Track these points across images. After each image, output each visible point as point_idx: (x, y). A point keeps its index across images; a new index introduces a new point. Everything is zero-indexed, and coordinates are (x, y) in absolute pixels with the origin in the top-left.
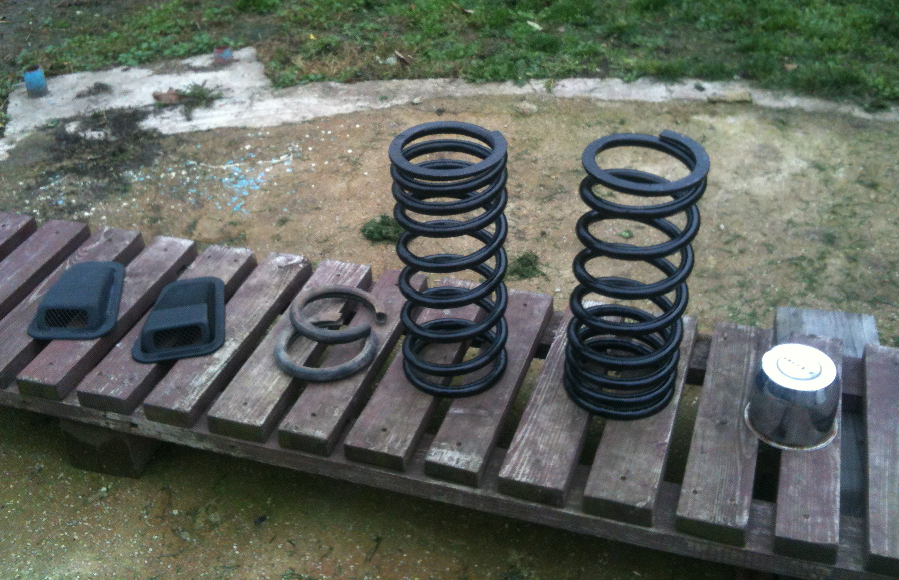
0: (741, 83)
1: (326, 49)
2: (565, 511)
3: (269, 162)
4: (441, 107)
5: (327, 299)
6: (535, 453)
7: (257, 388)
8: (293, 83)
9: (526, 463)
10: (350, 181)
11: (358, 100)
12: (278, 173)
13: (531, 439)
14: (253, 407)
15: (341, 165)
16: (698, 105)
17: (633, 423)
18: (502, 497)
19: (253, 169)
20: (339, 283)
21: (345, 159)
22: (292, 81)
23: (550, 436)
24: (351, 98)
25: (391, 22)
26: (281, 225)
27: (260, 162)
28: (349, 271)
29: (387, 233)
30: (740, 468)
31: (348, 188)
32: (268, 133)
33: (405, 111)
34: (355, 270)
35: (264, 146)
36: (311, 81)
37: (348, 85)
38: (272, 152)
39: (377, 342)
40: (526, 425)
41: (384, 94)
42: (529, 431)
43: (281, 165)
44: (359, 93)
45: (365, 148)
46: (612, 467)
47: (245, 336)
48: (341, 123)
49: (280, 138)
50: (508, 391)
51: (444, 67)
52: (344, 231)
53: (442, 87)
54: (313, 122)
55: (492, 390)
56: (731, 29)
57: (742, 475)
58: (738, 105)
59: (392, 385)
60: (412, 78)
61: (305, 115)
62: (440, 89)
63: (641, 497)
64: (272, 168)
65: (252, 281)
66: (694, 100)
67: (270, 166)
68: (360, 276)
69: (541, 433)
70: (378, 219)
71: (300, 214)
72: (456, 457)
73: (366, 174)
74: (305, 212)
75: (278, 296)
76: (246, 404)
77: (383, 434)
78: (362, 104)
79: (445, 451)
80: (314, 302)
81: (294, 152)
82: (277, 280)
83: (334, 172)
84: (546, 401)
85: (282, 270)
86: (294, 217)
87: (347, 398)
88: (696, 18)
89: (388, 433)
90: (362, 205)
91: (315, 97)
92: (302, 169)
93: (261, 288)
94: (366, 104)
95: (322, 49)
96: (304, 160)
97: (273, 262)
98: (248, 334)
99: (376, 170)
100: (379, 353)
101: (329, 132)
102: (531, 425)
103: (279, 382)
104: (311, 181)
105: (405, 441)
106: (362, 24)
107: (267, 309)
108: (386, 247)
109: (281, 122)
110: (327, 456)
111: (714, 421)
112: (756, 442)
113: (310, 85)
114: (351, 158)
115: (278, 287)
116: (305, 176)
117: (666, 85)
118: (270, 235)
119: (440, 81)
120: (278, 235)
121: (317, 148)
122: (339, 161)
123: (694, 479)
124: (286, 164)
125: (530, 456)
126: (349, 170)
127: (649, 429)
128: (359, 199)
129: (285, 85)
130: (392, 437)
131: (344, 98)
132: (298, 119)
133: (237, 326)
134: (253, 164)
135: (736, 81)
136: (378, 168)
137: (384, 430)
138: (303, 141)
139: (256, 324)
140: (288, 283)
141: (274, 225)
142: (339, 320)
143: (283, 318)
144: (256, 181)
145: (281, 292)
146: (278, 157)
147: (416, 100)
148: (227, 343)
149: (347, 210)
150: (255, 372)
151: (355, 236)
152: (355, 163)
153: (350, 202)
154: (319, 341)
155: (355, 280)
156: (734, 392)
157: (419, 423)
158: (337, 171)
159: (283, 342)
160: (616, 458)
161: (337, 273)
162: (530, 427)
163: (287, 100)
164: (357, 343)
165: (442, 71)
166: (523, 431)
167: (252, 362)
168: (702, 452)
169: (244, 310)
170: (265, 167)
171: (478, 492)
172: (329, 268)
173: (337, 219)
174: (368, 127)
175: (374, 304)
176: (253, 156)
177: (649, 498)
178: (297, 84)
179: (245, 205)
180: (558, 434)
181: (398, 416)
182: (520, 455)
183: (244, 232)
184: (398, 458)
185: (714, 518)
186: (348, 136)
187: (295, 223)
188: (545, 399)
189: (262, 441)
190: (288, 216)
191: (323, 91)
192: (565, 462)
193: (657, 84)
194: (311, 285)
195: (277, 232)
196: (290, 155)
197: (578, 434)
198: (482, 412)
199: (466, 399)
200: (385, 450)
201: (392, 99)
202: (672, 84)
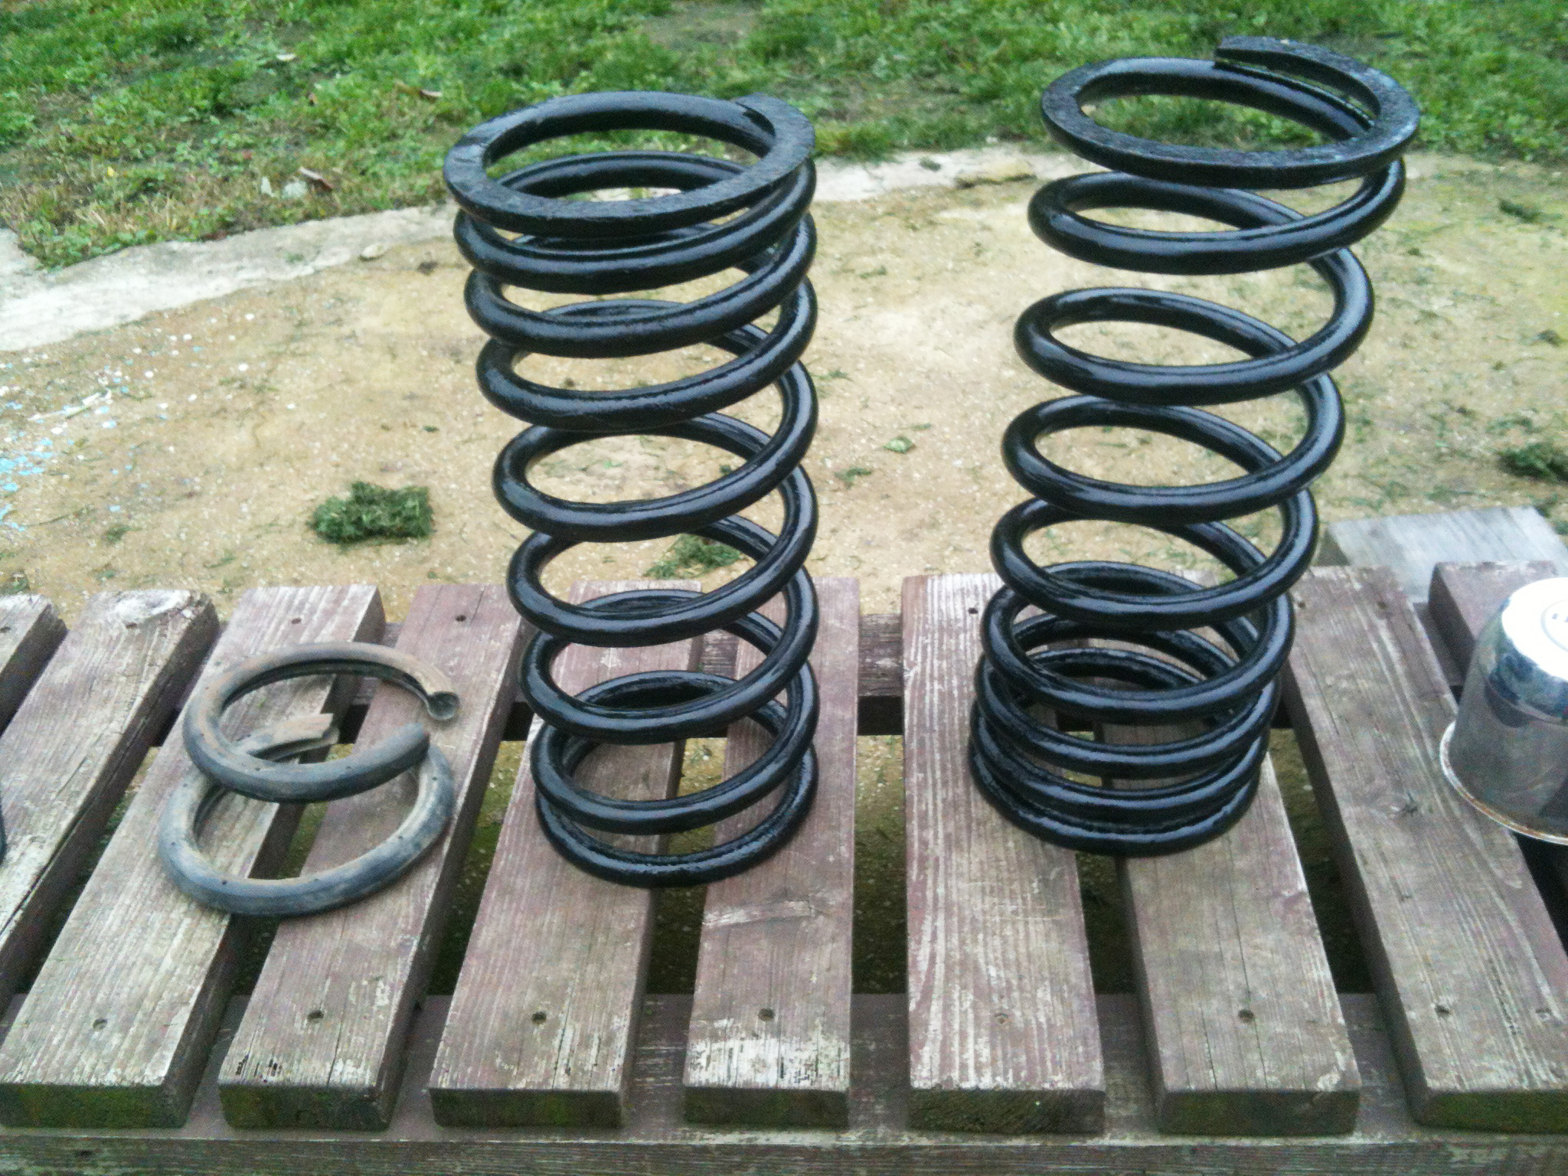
0: (1003, 150)
1: (148, 187)
2: (1106, 1141)
3: (58, 413)
4: (426, 259)
5: (279, 683)
6: (983, 993)
7: (125, 968)
8: (85, 254)
9: (971, 1031)
10: (257, 426)
11: (239, 269)
12: (84, 433)
13: (957, 956)
14: (124, 1030)
15: (230, 396)
16: (939, 196)
17: (1197, 855)
18: (924, 1141)
19: (22, 434)
20: (304, 638)
21: (236, 385)
22: (84, 250)
23: (1003, 938)
24: (223, 266)
25: (275, 128)
26: (111, 542)
27: (37, 417)
28: (322, 605)
29: (373, 521)
30: (1512, 919)
31: (258, 444)
32: (45, 357)
33: (349, 275)
34: (337, 602)
35: (40, 383)
36: (125, 245)
37: (210, 243)
38: (62, 394)
39: (449, 772)
40: (929, 918)
41: (295, 251)
42: (941, 935)
43: (86, 415)
44: (239, 256)
45: (277, 357)
46: (1203, 990)
47: (64, 825)
48: (211, 316)
49: (76, 362)
50: (843, 835)
51: (411, 188)
52: (268, 532)
53: (418, 223)
54: (145, 321)
55: (799, 841)
56: (939, 71)
57: (1529, 938)
58: (1016, 185)
59: (522, 883)
60: (348, 214)
61: (125, 312)
62: (413, 228)
63: (1321, 1059)
64: (65, 425)
65: (58, 673)
66: (929, 188)
67: (61, 422)
68: (354, 613)
69: (974, 931)
70: (346, 495)
71: (153, 512)
72: (772, 1058)
73: (291, 406)
74: (163, 507)
75: (139, 701)
76: (100, 1023)
77: (538, 1030)
78: (252, 275)
79: (734, 1043)
80: (246, 698)
81: (112, 386)
82: (128, 659)
83: (216, 414)
84: (952, 843)
85: (137, 631)
86: (139, 519)
87: (403, 947)
88: (868, 63)
89: (556, 1023)
90: (298, 471)
91: (140, 274)
92: (138, 417)
93: (87, 686)
94: (259, 273)
95: (139, 190)
96: (140, 400)
97: (109, 615)
98: (71, 816)
99: (315, 397)
100: (461, 801)
101: (187, 337)
102: (941, 916)
103: (189, 938)
104: (165, 439)
105: (608, 1041)
106: (214, 141)
107: (115, 738)
108: (377, 552)
109: (71, 333)
110: (383, 1127)
111: (1385, 809)
112: (1513, 843)
113: (124, 253)
114: (248, 380)
115: (136, 676)
116: (148, 431)
117: (865, 168)
118: (88, 569)
119: (412, 212)
120: (107, 566)
121: (165, 371)
122: (221, 390)
123: (1422, 974)
124: (98, 412)
125: (974, 1006)
126: (251, 405)
127: (1241, 864)
128: (287, 459)
129: (69, 261)
130: (570, 1035)
131: (206, 268)
132: (109, 322)
133: (34, 798)
134: (21, 423)
135: (992, 145)
136: (317, 391)
137: (539, 1018)
138: (130, 362)
139: (91, 783)
140: (161, 663)
141: (93, 544)
142: (326, 735)
143: (167, 754)
144: (31, 458)
145: (145, 688)
146: (77, 400)
147: (369, 252)
148: (13, 854)
149: (264, 487)
150: (112, 920)
151: (299, 538)
152: (260, 389)
153: (268, 469)
154: (282, 801)
155: (345, 626)
156: (1392, 726)
157: (633, 977)
158: (224, 410)
159: (181, 821)
160: (1201, 959)
161: (291, 617)
162: (940, 923)
163: (79, 289)
164: (395, 786)
165: (409, 196)
166: (926, 938)
167: (96, 895)
168: (1402, 899)
169: (49, 752)
170: (48, 427)
171: (852, 1139)
172: (266, 606)
173: (245, 509)
174: (275, 316)
175: (417, 675)
176: (17, 407)
177: (1340, 1058)
178: (94, 256)
179: (11, 513)
180: (1021, 927)
181: (565, 966)
182: (947, 1009)
183: (22, 571)
184: (607, 1097)
185: (1528, 1073)
186: (232, 338)
187: (144, 533)
188: (947, 837)
189: (172, 1122)
190: (123, 520)
191: (156, 260)
192: (1076, 1005)
193: (849, 169)
194: (225, 657)
195: (102, 561)
196: (104, 394)
197: (1073, 916)
198: (796, 907)
199: (738, 879)
200: (561, 1082)
201: (313, 260)
202: (877, 166)
